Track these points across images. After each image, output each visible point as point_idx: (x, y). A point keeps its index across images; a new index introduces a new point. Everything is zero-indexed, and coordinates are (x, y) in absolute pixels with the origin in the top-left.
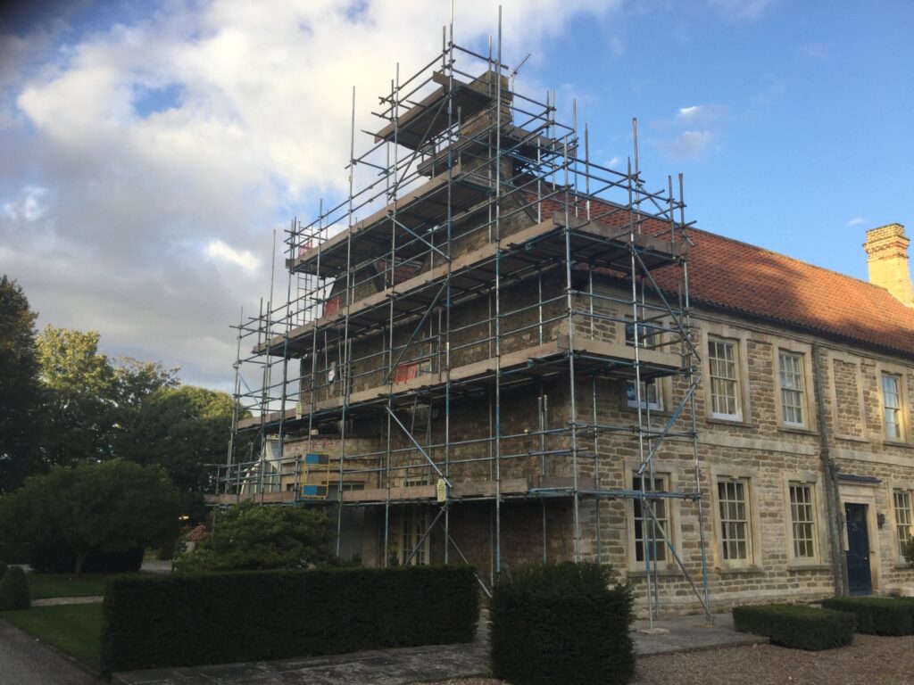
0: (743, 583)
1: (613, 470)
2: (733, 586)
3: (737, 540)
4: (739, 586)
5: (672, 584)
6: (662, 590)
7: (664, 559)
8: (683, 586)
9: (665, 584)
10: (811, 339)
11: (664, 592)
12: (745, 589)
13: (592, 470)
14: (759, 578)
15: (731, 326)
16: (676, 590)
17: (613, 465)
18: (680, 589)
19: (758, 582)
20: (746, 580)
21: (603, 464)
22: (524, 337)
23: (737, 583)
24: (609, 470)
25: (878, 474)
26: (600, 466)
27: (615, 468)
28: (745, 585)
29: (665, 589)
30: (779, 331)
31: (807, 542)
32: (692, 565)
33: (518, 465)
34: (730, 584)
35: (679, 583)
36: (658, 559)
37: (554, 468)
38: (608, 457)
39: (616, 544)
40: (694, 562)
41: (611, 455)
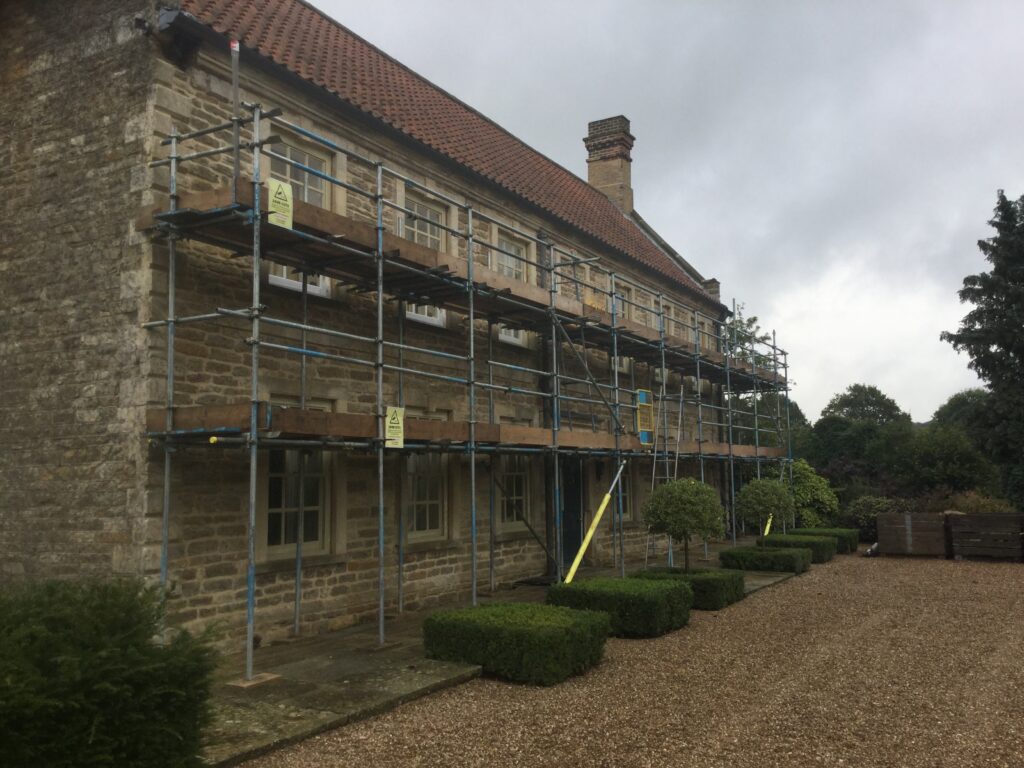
0: (432, 564)
1: (236, 392)
2: (417, 571)
3: (427, 502)
4: (427, 570)
5: (326, 578)
6: (309, 590)
7: (316, 539)
8: (343, 579)
9: (314, 580)
10: (537, 223)
11: (313, 592)
12: (435, 573)
13: (193, 390)
14: (454, 556)
15: (439, 184)
16: (331, 587)
17: (235, 383)
18: (338, 585)
19: (452, 561)
20: (436, 560)
21: (217, 381)
23: (425, 566)
24: (227, 392)
25: (599, 412)
26: (211, 384)
27: (239, 388)
28: (435, 567)
29: (314, 588)
30: (501, 204)
31: (517, 501)
32: (360, 544)
33: (50, 382)
34: (414, 567)
35: (338, 576)
36: (307, 539)
37: (118, 385)
38: (228, 369)
40: (363, 540)
41: (233, 365)
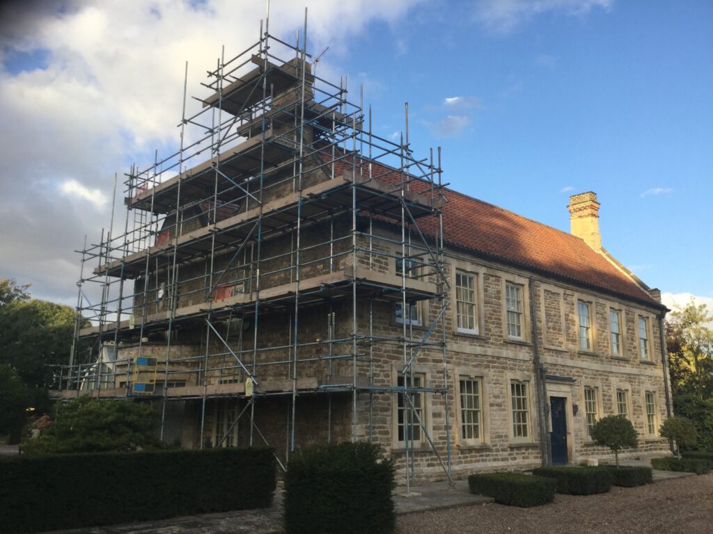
0: (476, 456)
1: (384, 371)
2: (469, 459)
3: (472, 424)
4: (473, 459)
5: (424, 458)
6: (417, 463)
7: (419, 439)
8: (432, 459)
9: (419, 458)
10: (528, 274)
11: (419, 464)
12: (478, 461)
13: (367, 371)
14: (488, 453)
15: (473, 263)
16: (427, 463)
17: (383, 367)
18: (430, 462)
19: (487, 456)
20: (478, 455)
21: (376, 366)
22: (318, 267)
23: (472, 457)
24: (380, 371)
25: (574, 375)
26: (374, 368)
27: (385, 369)
28: (478, 458)
29: (419, 462)
30: (506, 268)
31: (523, 426)
32: (440, 444)
33: (311, 367)
34: (467, 457)
35: (430, 458)
36: (415, 439)
37: (339, 369)
38: (380, 361)
39: (384, 427)
40: (441, 441)
41: (382, 359)
